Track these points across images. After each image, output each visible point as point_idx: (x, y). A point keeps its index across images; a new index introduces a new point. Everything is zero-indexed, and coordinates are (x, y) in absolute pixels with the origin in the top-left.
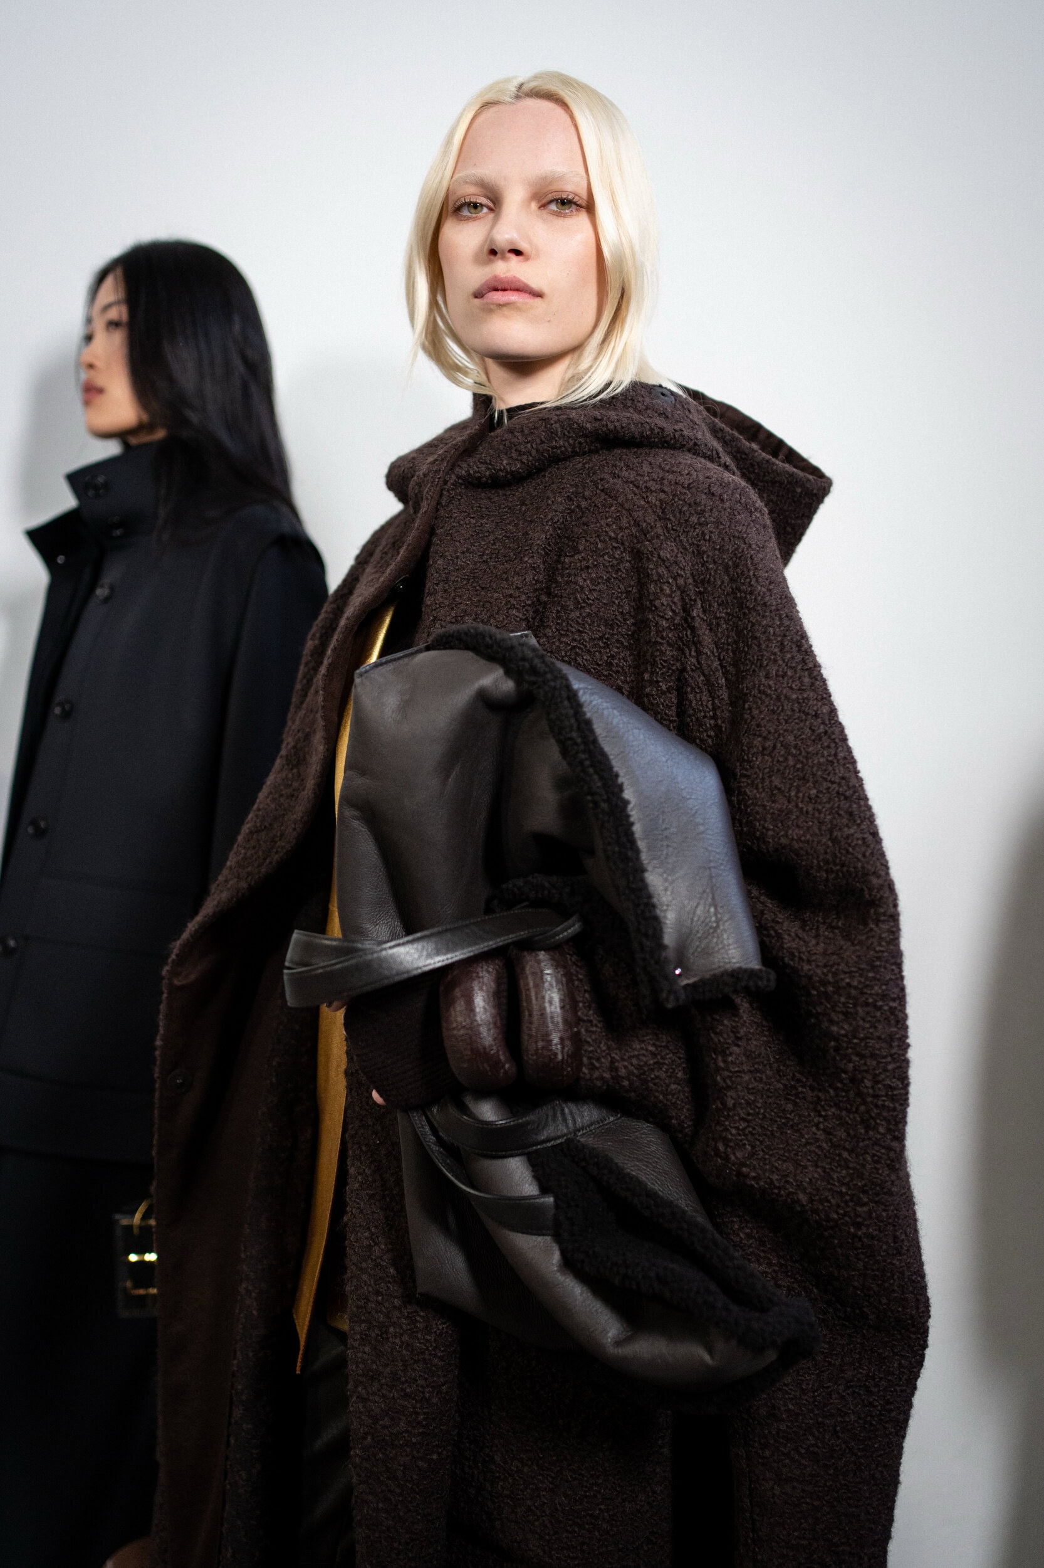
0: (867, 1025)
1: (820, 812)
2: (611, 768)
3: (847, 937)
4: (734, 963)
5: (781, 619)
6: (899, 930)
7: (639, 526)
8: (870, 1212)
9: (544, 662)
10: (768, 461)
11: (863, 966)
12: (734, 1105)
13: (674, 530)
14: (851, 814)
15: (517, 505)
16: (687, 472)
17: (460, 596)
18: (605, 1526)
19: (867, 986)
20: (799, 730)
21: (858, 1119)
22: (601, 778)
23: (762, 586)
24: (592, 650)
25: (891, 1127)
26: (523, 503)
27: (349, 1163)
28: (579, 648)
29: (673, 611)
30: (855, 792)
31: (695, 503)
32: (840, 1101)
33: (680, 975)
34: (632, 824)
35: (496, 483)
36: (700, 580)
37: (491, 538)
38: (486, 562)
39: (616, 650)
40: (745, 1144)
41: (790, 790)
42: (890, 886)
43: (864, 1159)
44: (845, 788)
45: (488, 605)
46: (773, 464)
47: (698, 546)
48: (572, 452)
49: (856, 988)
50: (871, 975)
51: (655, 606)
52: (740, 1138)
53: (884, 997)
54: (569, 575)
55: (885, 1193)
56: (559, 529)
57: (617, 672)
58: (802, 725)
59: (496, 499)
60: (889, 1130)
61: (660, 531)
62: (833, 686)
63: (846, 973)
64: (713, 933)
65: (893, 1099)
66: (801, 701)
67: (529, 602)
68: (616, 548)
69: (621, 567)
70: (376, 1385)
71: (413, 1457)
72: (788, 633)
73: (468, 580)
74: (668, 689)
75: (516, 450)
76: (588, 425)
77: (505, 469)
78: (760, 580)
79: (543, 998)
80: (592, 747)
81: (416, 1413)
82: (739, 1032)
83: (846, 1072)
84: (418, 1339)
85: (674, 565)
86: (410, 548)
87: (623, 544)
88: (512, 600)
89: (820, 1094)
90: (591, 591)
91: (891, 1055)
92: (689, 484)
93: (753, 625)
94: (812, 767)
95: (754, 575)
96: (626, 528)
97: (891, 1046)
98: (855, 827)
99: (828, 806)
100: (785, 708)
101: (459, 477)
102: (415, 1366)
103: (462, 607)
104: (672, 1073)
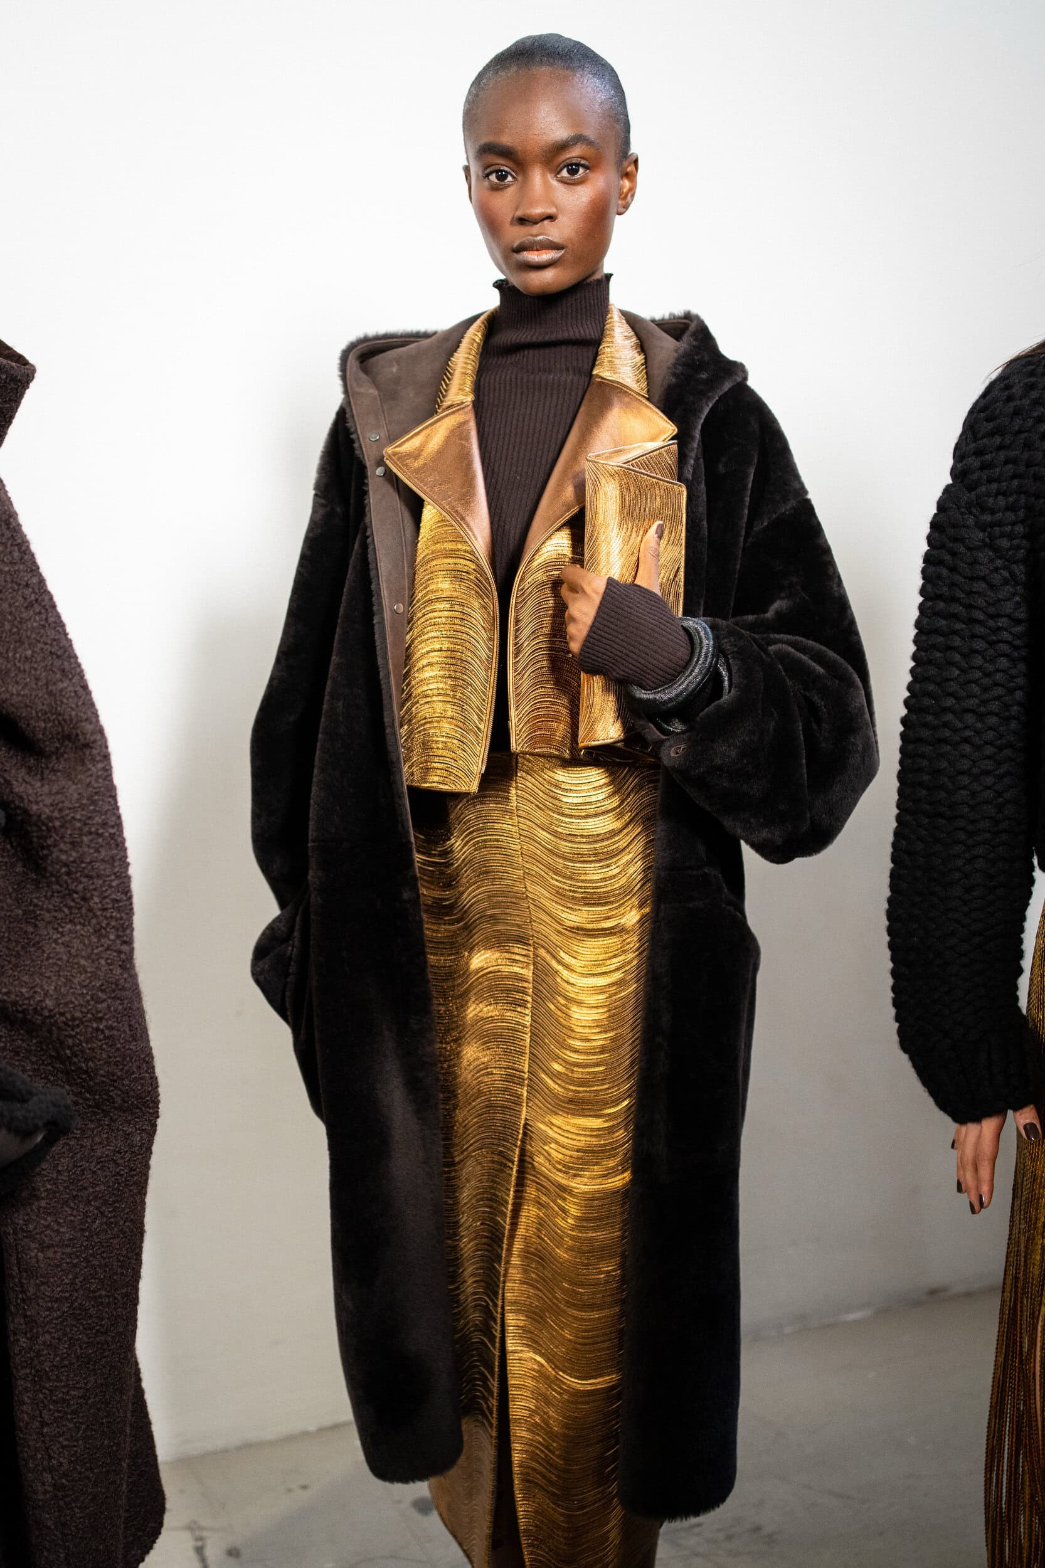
0: (92, 851)
1: (36, 670)
3: (69, 777)
6: (111, 767)
8: (109, 1007)
11: (85, 801)
14: (63, 671)
19: (89, 818)
20: (12, 598)
21: (91, 930)
25: (120, 933)
30: (65, 652)
41: (7, 651)
42: (101, 731)
43: (99, 963)
44: (56, 648)
49: (80, 820)
50: (92, 808)
53: (104, 824)
55: (120, 990)
58: (15, 593)
60: (118, 937)
62: (40, 560)
65: (119, 910)
83: (77, 893)
89: (56, 914)
91: (115, 874)
94: (27, 631)
97: (114, 867)
98: (68, 681)
99: (43, 664)
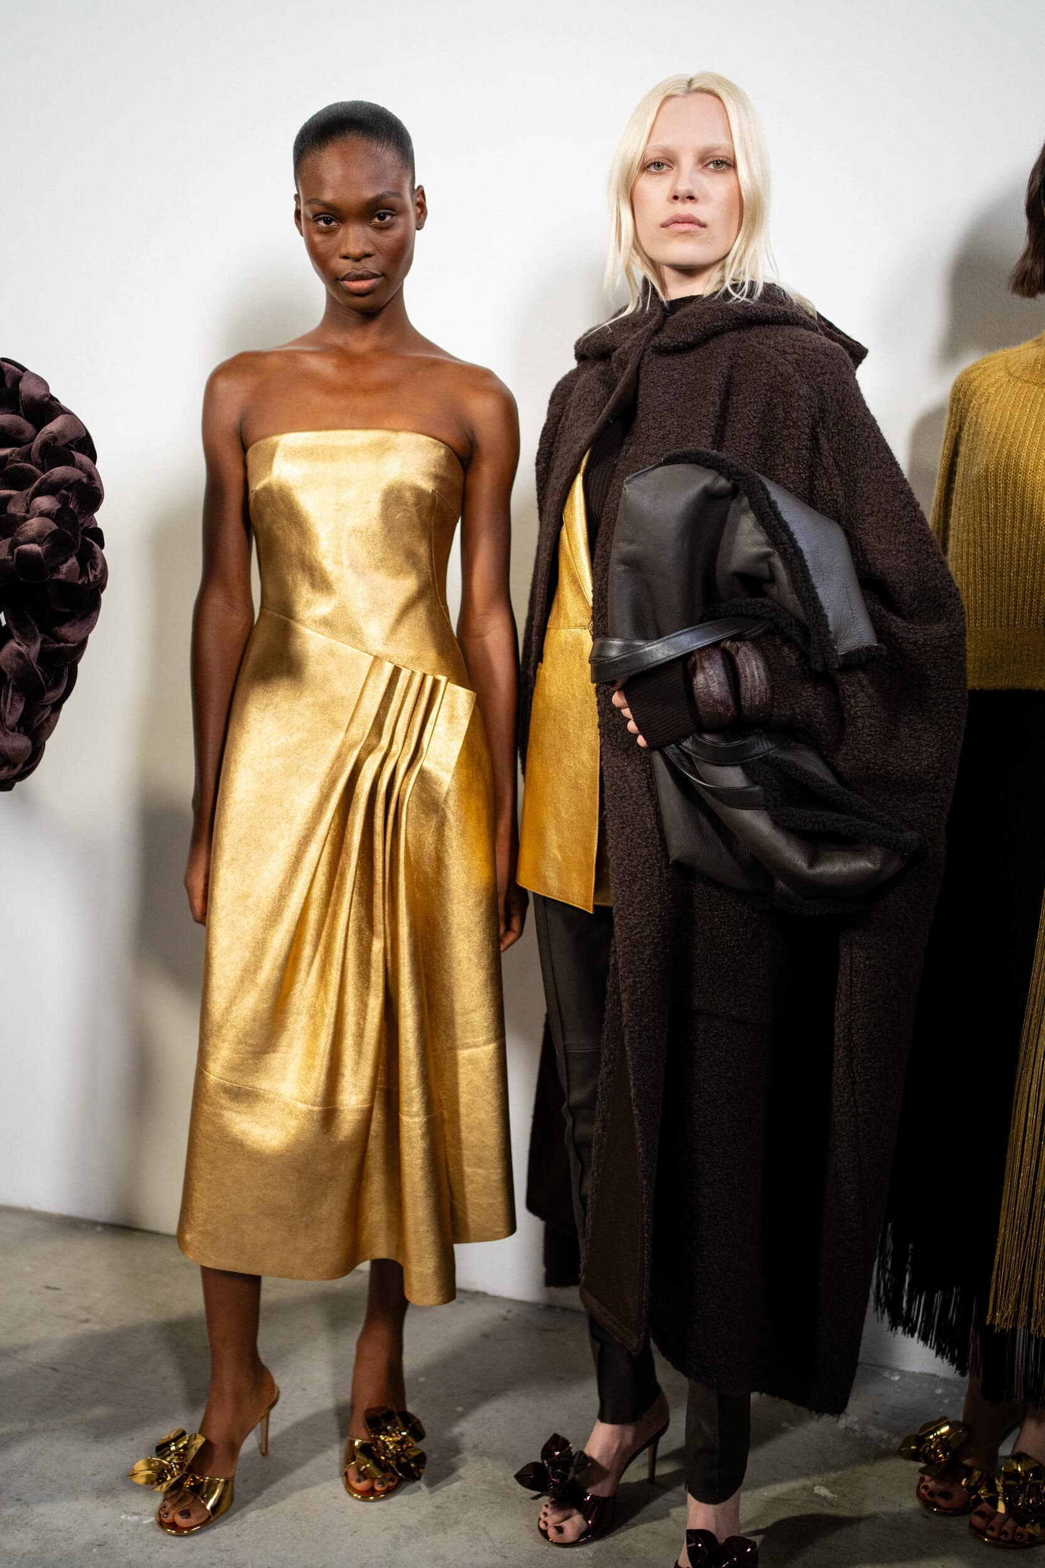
2: (789, 529)
4: (863, 643)
7: (783, 375)
13: (807, 378)
15: (692, 362)
16: (808, 340)
26: (696, 361)
33: (838, 649)
35: (678, 350)
36: (822, 410)
37: (679, 383)
47: (821, 388)
48: (728, 328)
51: (798, 426)
54: (737, 408)
56: (726, 377)
59: (679, 359)
61: (797, 379)
68: (768, 390)
74: (806, 477)
75: (690, 328)
76: (739, 311)
77: (684, 340)
85: (809, 400)
86: (618, 395)
87: (772, 387)
88: (702, 424)
90: (754, 417)
96: (775, 377)
101: (654, 347)
104: (824, 711)
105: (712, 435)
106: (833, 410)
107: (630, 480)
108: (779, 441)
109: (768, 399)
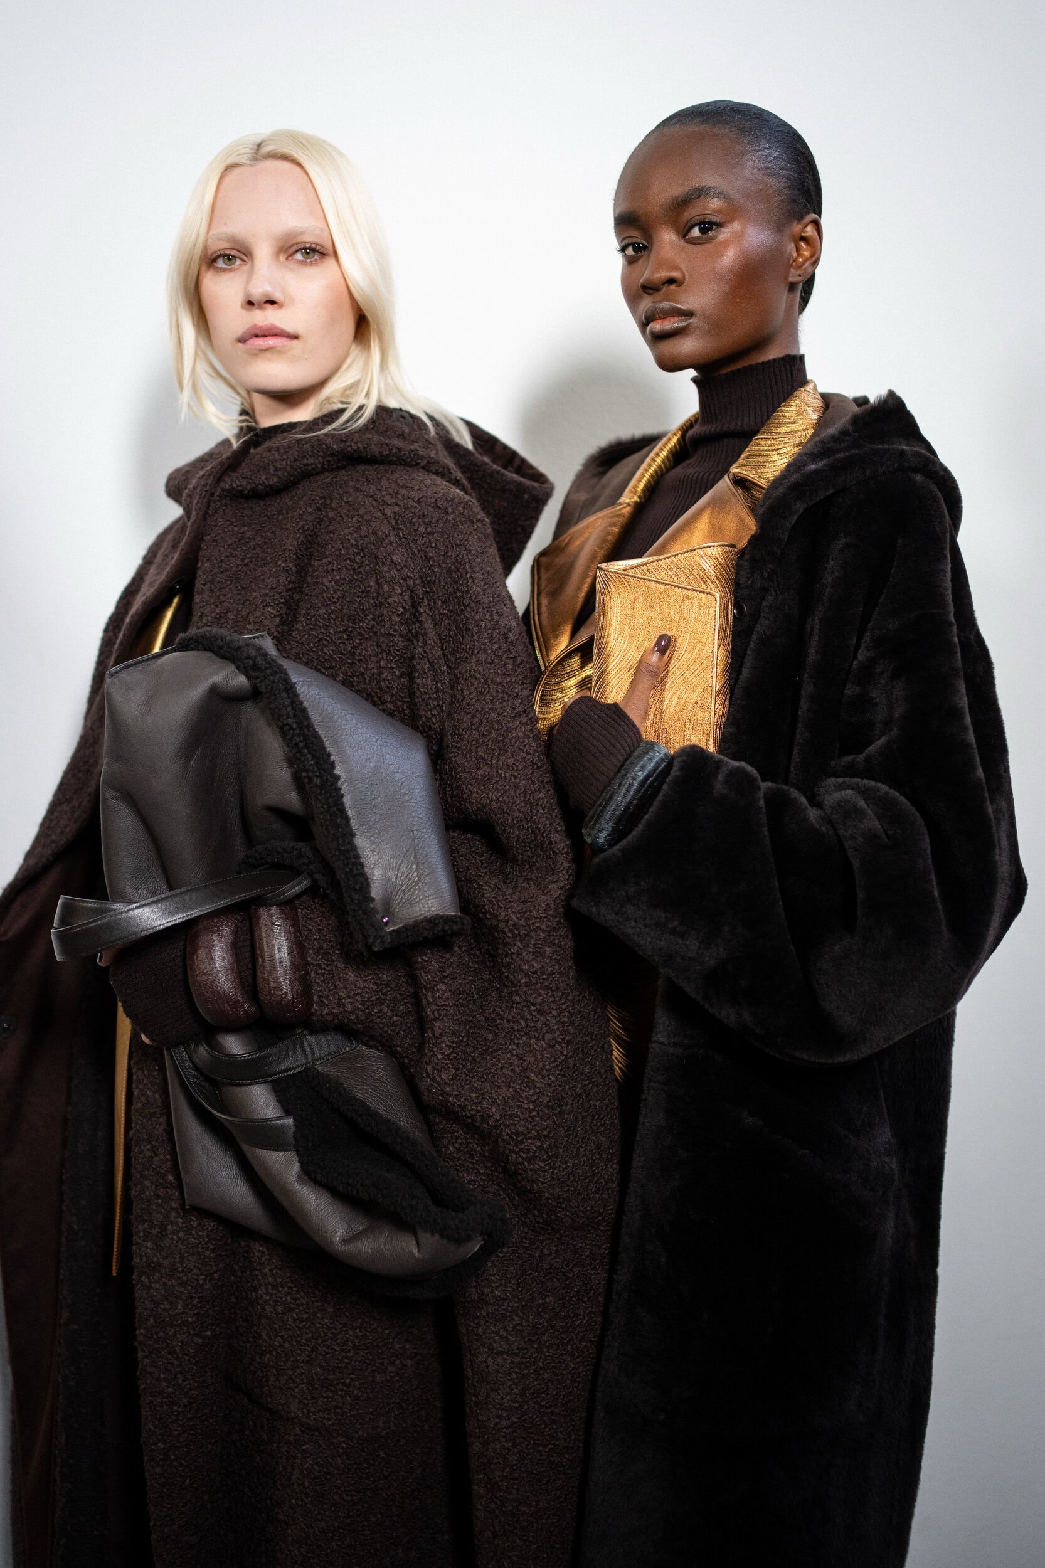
2: (322, 748)
4: (433, 911)
5: (491, 616)
7: (376, 534)
9: (265, 660)
10: (498, 472)
12: (441, 1034)
13: (405, 538)
15: (275, 515)
16: (418, 487)
17: (224, 595)
18: (356, 1392)
22: (314, 757)
23: (478, 586)
24: (337, 642)
26: (280, 513)
27: (134, 1085)
28: (326, 640)
29: (404, 608)
31: (424, 515)
32: (529, 1031)
33: (387, 922)
34: (342, 796)
35: (257, 495)
36: (427, 582)
37: (252, 543)
38: (247, 565)
39: (358, 641)
40: (449, 1068)
45: (248, 603)
46: (503, 475)
47: (426, 552)
48: (322, 468)
51: (388, 603)
52: (445, 1062)
54: (318, 577)
56: (310, 535)
57: (360, 660)
59: (257, 509)
61: (392, 538)
63: (536, 918)
64: (415, 885)
66: (505, 684)
67: (282, 601)
68: (357, 553)
69: (361, 570)
70: (157, 1275)
71: (190, 1334)
72: (496, 627)
73: (231, 581)
74: (401, 674)
75: (274, 466)
76: (335, 446)
77: (264, 483)
78: (476, 581)
79: (273, 946)
80: (306, 731)
81: (192, 1298)
82: (445, 972)
84: (193, 1235)
85: (404, 569)
86: (183, 552)
87: (362, 550)
88: (267, 599)
90: (335, 591)
92: (419, 499)
93: (468, 619)
95: (471, 577)
96: (366, 536)
100: (491, 690)
101: (223, 490)
102: (190, 1258)
103: (225, 604)
104: (393, 1007)
105: (281, 615)
106: (443, 583)
107: (117, 672)
108: (372, 622)
109: (356, 566)
